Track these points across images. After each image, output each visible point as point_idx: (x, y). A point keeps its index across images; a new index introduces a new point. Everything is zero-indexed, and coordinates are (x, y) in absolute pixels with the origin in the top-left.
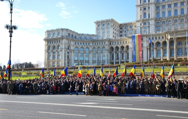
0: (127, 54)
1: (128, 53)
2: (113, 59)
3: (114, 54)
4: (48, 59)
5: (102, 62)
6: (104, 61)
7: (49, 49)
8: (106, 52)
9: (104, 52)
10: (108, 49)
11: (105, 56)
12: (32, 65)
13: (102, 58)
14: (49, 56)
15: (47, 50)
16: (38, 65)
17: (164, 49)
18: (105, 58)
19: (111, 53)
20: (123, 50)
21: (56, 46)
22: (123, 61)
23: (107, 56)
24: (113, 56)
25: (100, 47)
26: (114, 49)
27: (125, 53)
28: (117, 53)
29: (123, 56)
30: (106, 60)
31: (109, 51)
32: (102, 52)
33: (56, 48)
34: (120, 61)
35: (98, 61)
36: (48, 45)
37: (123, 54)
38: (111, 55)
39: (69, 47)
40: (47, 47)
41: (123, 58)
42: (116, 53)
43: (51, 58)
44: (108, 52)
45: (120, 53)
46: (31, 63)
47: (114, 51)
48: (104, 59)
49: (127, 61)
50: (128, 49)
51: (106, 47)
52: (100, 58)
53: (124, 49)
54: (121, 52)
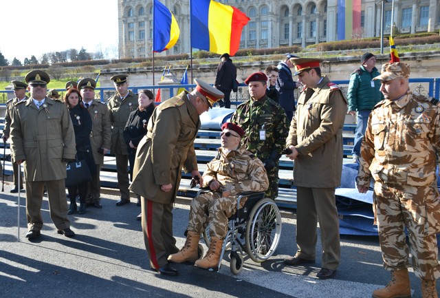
0: (322, 23)
1: (325, 21)
2: (286, 36)
3: (291, 23)
4: (128, 39)
5: (260, 45)
7: (129, 15)
8: (270, 19)
9: (264, 18)
10: (274, 11)
11: (267, 30)
12: (88, 54)
13: (260, 34)
14: (129, 33)
15: (124, 17)
16: (99, 55)
17: (422, 4)
18: (268, 35)
19: (281, 21)
20: (312, 12)
22: (311, 40)
23: (272, 28)
24: (287, 30)
25: (255, 5)
26: (291, 11)
27: (317, 20)
28: (298, 20)
29: (311, 28)
30: (270, 39)
31: (276, 15)
32: (259, 20)
33: (145, 11)
34: (303, 40)
35: (250, 43)
36: (126, 5)
37: (312, 22)
38: (283, 27)
39: (177, 8)
40: (122, 9)
41: (311, 34)
42: (294, 20)
43: (134, 37)
44: (274, 19)
45: (304, 21)
46: (84, 50)
47: (290, 15)
48: (264, 38)
49: (323, 39)
50: (326, 10)
51: (270, 7)
52: (255, 35)
53: (316, 11)
54: (307, 18)
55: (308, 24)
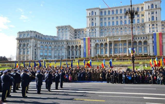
0: (79, 51)
1: (80, 51)
2: (69, 55)
3: (71, 51)
4: (19, 54)
5: (61, 57)
6: (63, 57)
7: (20, 46)
8: (64, 50)
9: (62, 49)
10: (66, 47)
11: (63, 53)
12: (6, 58)
13: (62, 54)
14: (20, 52)
15: (19, 47)
16: (11, 59)
17: (106, 48)
18: (64, 54)
19: (68, 50)
20: (77, 48)
21: (26, 44)
22: (76, 56)
23: (65, 52)
24: (69, 53)
25: (60, 45)
26: (71, 48)
27: (78, 50)
28: (73, 50)
29: (77, 53)
30: (64, 56)
31: (66, 49)
32: (61, 50)
33: (26, 45)
34: (74, 56)
35: (58, 56)
36: (20, 43)
37: (77, 51)
38: (68, 52)
39: (36, 45)
40: (18, 44)
41: (77, 55)
42: (72, 50)
43: (22, 53)
44: (66, 50)
45: (74, 51)
46: (5, 57)
47: (70, 49)
49: (80, 56)
50: (81, 48)
51: (65, 46)
52: (60, 54)
53: (78, 48)
54: (75, 50)
55: (76, 52)
